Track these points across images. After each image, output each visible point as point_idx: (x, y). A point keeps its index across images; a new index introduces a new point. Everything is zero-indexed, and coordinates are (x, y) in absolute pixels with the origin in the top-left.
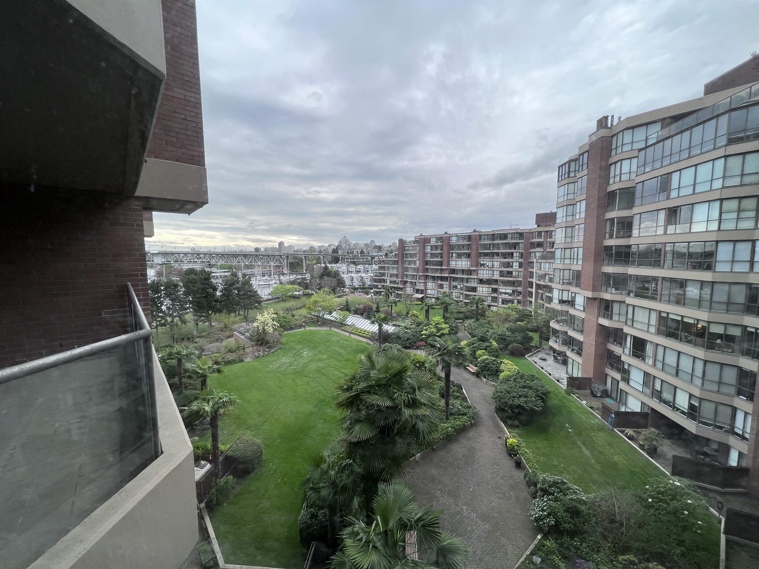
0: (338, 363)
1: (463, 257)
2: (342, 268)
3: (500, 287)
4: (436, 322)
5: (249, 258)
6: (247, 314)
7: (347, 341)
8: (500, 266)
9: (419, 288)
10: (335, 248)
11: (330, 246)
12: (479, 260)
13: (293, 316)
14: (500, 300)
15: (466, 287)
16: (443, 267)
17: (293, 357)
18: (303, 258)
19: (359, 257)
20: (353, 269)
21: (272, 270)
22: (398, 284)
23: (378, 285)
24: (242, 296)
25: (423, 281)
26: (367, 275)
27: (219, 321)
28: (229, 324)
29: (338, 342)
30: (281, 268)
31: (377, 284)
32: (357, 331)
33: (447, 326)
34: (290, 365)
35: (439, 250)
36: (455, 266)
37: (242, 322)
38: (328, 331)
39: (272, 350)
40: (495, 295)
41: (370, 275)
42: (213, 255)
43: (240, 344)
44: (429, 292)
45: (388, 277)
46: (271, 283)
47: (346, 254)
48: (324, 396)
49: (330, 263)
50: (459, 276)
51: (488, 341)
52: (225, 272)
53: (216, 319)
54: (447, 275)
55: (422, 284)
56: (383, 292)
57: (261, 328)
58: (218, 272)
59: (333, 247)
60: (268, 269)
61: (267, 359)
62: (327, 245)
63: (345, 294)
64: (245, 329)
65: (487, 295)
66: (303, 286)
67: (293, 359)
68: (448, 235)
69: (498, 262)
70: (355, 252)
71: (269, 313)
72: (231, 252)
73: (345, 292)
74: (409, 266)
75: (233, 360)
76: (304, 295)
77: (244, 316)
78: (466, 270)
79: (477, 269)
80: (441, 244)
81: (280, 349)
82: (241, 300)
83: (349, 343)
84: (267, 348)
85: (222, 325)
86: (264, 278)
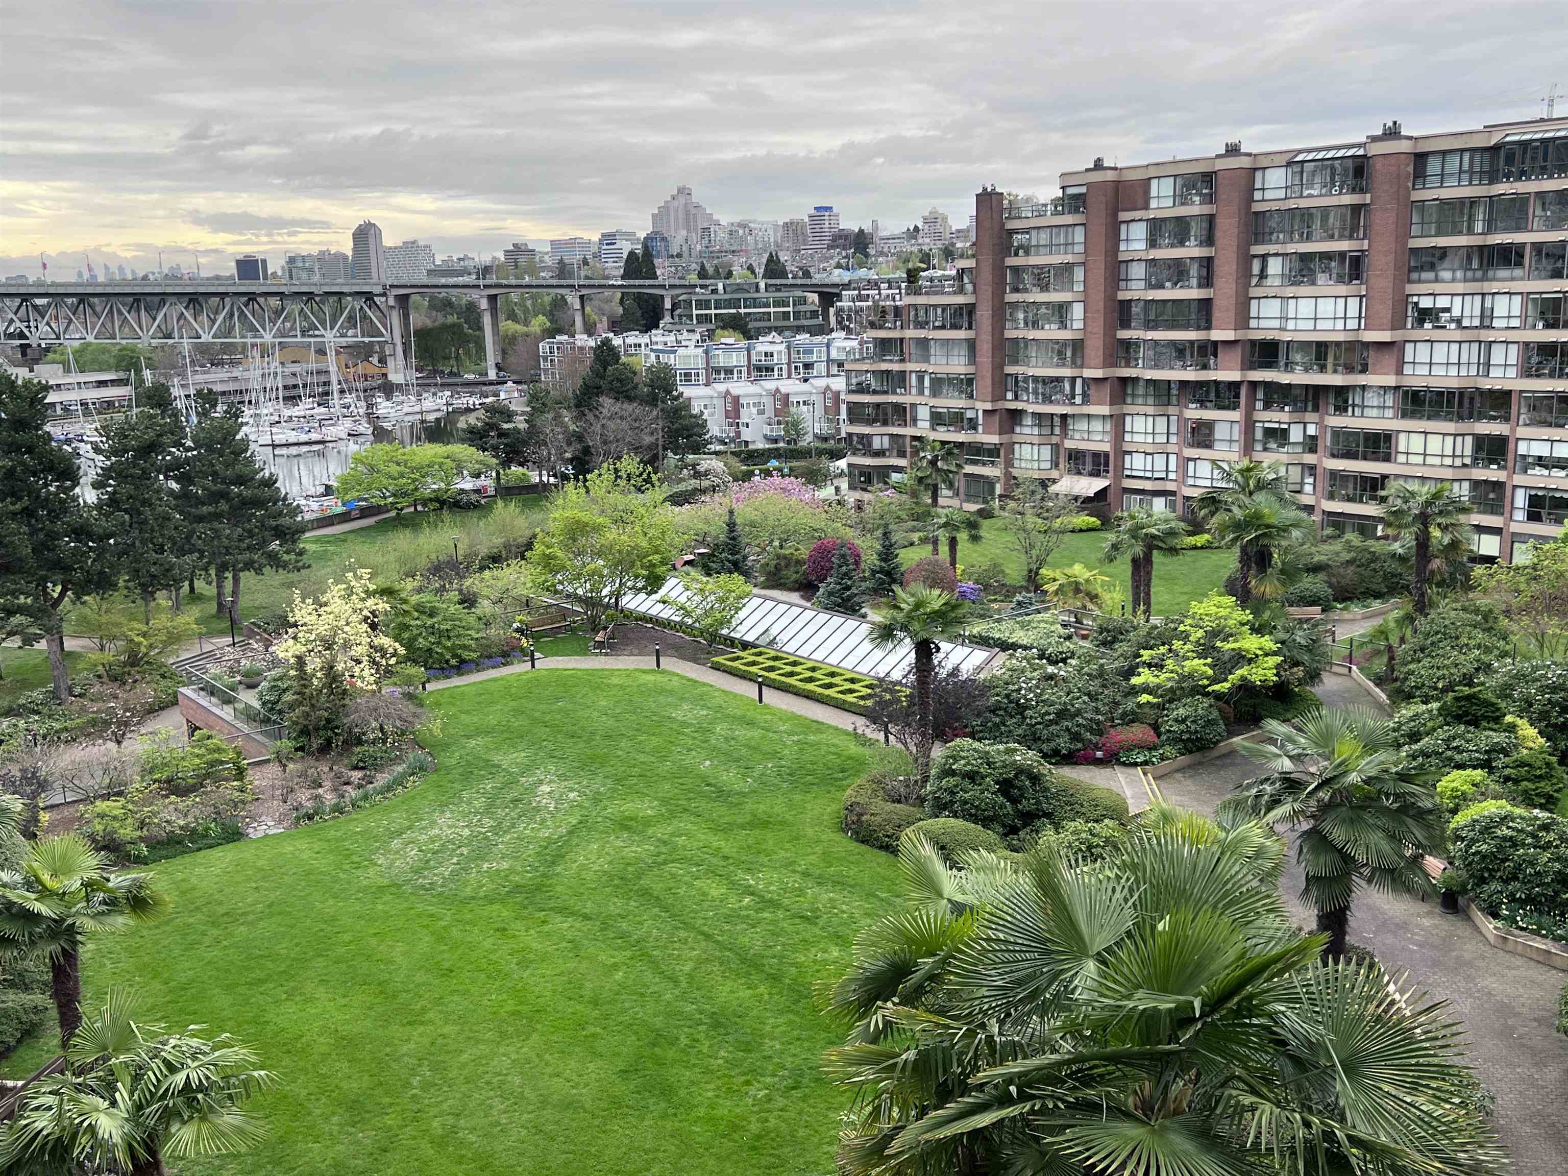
0: (716, 841)
1: (1321, 278)
2: (681, 351)
3: (1521, 432)
4: (1209, 625)
5: (217, 313)
6: (235, 593)
7: (751, 723)
8: (1524, 317)
9: (1083, 446)
10: (639, 249)
11: (609, 239)
12: (1410, 288)
13: (468, 601)
14: (1521, 499)
15: (1337, 433)
16: (1216, 335)
17: (488, 810)
18: (484, 304)
19: (762, 293)
20: (736, 359)
21: (333, 369)
22: (975, 428)
23: (868, 437)
24: (200, 502)
25: (1105, 410)
26: (805, 387)
27: (103, 634)
28: (151, 646)
29: (704, 731)
30: (375, 360)
31: (866, 430)
32: (791, 674)
33: (1267, 642)
34: (480, 855)
35: (1193, 242)
36: (1276, 324)
37: (211, 634)
38: (650, 677)
39: (382, 779)
40: (1493, 474)
41: (821, 383)
42: (39, 302)
43: (218, 750)
44: (1136, 463)
45: (921, 392)
46: (331, 432)
47: (693, 278)
48: (668, 1015)
49: (617, 326)
50: (1298, 377)
51: (1494, 717)
52: (101, 384)
53: (83, 620)
54: (1234, 376)
55: (1097, 426)
56: (899, 469)
57: (314, 664)
58: (69, 387)
59: (625, 247)
60: (313, 366)
61: (358, 823)
62: (595, 237)
63: (706, 483)
64: (232, 672)
65: (1448, 474)
66: (495, 448)
67: (488, 822)
68: (1245, 162)
69: (1517, 300)
70: (736, 270)
71: (350, 591)
72: (125, 282)
73: (706, 474)
74: (1032, 334)
75: (194, 831)
76: (506, 492)
77: (220, 605)
78: (1338, 344)
79: (1398, 336)
80: (1207, 209)
81: (420, 769)
82: (200, 527)
83: (757, 733)
84: (356, 768)
85: (113, 653)
86: (296, 411)
